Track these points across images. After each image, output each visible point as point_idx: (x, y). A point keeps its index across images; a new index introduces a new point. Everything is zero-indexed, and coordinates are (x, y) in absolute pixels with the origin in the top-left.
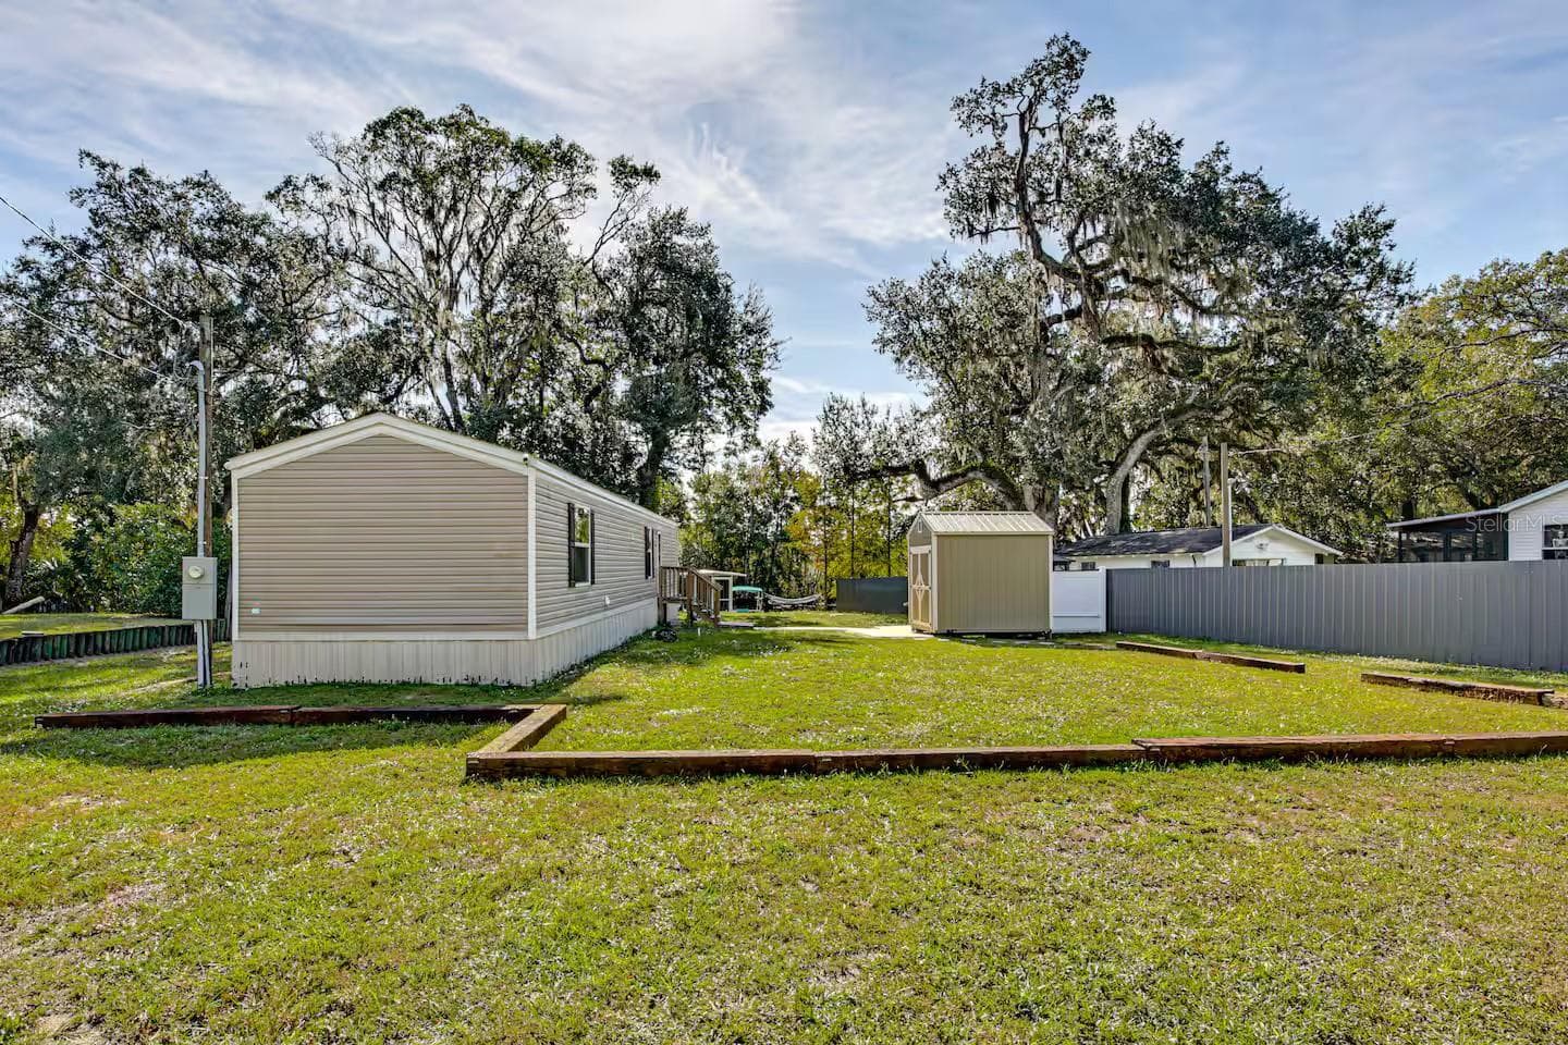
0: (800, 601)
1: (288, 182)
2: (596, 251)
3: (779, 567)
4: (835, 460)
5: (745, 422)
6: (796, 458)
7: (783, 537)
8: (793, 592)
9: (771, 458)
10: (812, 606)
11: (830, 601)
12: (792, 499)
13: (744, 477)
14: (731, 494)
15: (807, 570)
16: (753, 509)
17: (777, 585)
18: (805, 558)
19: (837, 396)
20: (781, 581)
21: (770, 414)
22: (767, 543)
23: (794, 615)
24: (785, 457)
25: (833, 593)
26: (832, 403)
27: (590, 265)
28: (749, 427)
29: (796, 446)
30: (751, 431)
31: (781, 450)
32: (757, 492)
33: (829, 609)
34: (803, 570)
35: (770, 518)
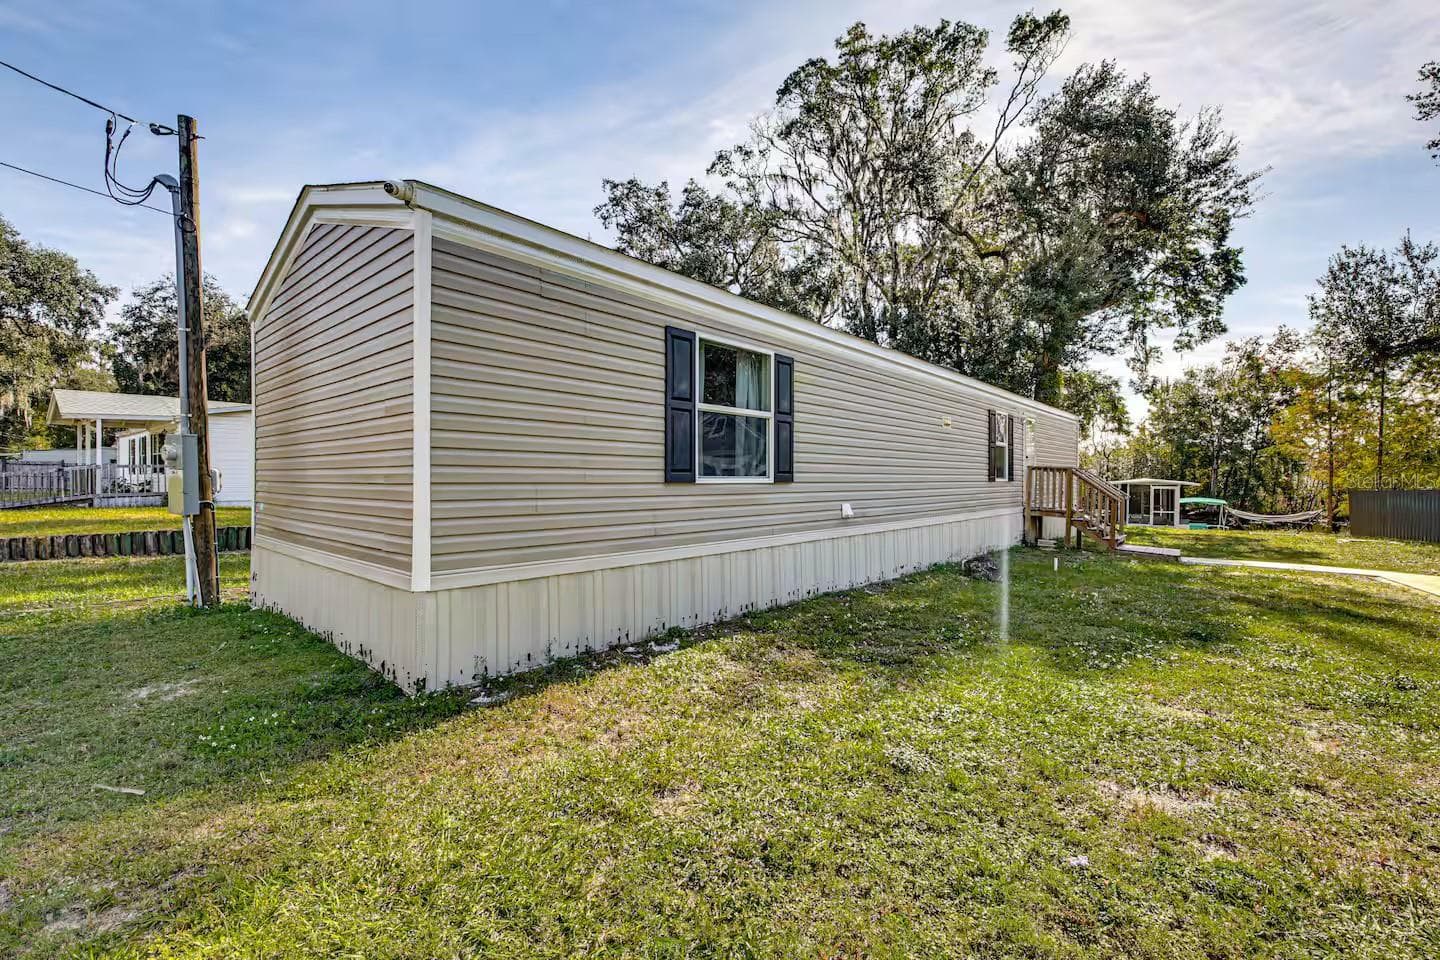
0: (1290, 518)
1: (720, 157)
2: (997, 140)
3: (1259, 477)
4: (1348, 333)
5: (1204, 308)
6: (1286, 356)
7: (1264, 443)
8: (1279, 507)
9: (1249, 358)
10: (1308, 526)
11: (1335, 518)
12: (1279, 403)
13: (1212, 384)
14: (1194, 402)
15: (1300, 482)
16: (1224, 416)
17: (1255, 498)
18: (1297, 467)
19: (1353, 247)
20: (1261, 493)
21: (1240, 291)
22: (1244, 453)
23: (1273, 539)
24: (1269, 357)
25: (1344, 508)
26: (1345, 260)
27: (992, 156)
28: (1210, 312)
29: (1286, 342)
30: (1213, 316)
31: (1263, 349)
32: (1229, 398)
33: (1336, 529)
34: (1295, 483)
35: (1247, 425)
